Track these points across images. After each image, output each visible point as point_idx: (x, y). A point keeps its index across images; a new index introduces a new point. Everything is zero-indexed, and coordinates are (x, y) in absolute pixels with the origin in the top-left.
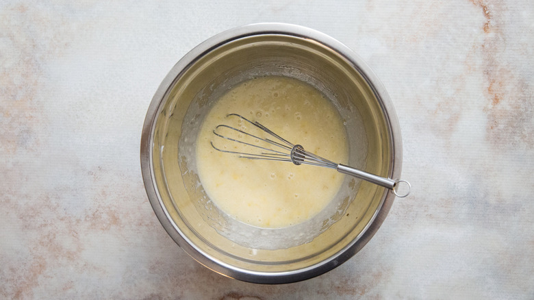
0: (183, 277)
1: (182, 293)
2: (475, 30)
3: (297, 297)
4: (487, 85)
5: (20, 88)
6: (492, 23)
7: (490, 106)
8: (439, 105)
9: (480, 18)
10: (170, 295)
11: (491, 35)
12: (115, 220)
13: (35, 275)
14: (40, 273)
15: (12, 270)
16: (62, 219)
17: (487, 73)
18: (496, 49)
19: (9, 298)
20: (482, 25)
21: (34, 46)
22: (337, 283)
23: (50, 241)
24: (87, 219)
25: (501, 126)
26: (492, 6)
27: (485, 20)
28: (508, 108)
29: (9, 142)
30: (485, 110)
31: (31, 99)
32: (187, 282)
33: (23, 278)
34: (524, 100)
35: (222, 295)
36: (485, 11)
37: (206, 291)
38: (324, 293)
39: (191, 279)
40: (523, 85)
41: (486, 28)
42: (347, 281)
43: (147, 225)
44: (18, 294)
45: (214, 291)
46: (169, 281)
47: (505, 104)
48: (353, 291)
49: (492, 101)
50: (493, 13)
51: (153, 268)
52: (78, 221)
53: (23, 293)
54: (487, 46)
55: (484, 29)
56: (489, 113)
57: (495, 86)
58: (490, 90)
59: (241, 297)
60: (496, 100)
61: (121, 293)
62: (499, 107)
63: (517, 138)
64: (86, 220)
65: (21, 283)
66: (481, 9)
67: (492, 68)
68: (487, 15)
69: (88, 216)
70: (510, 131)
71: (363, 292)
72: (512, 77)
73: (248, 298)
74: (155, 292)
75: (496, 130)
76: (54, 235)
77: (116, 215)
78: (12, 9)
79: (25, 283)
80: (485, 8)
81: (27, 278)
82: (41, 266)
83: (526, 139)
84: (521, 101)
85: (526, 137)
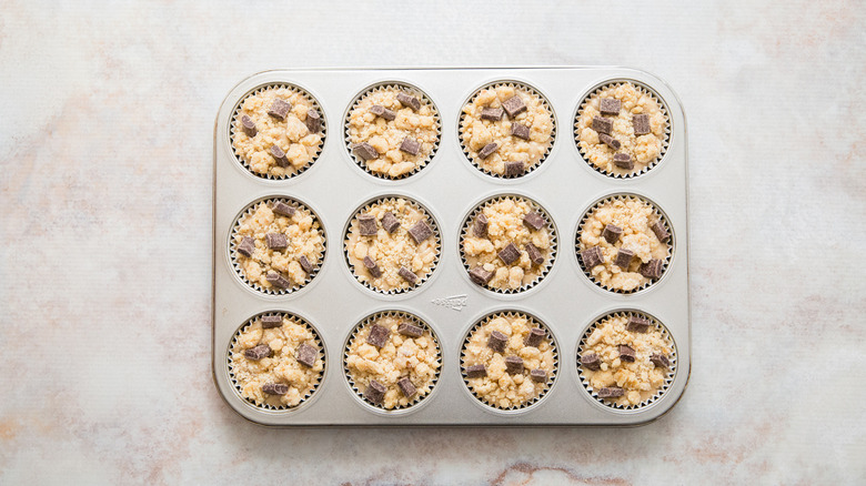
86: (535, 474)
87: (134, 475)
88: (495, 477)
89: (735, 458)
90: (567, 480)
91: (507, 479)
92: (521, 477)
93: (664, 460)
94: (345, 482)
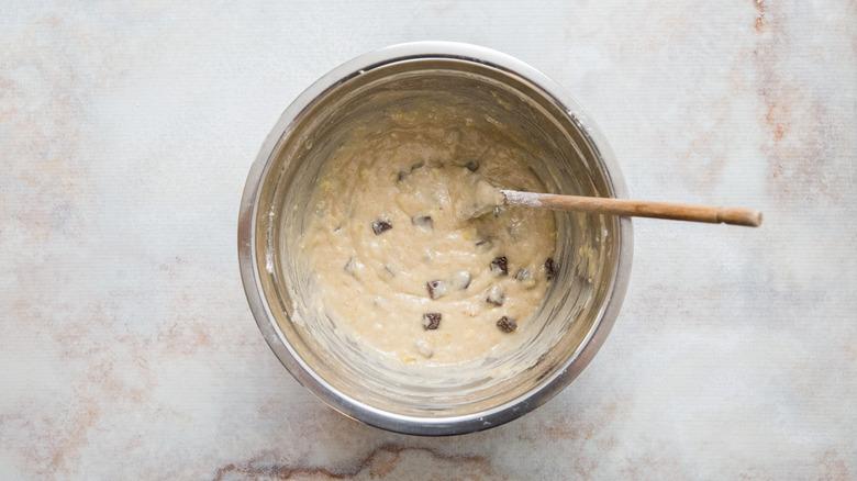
0: (310, 422)
1: (310, 446)
2: (742, 29)
3: (488, 446)
4: (764, 111)
5: (53, 141)
6: (768, 17)
7: (771, 143)
8: (693, 144)
9: (748, 10)
10: (291, 451)
11: (767, 35)
12: (204, 339)
13: (82, 428)
14: (90, 424)
15: (47, 421)
16: (122, 340)
17: (763, 92)
18: (775, 56)
19: (44, 466)
20: (752, 21)
21: (73, 76)
22: (549, 423)
23: (105, 374)
24: (161, 338)
25: (789, 173)
27: (757, 13)
28: (798, 145)
29: (38, 224)
30: (763, 148)
31: (70, 158)
32: (318, 430)
33: (64, 433)
34: (822, 132)
35: (373, 447)
37: (348, 443)
38: (528, 438)
39: (324, 425)
40: (819, 109)
41: (758, 24)
42: (563, 418)
43: (252, 345)
44: (57, 459)
45: (359, 441)
46: (290, 429)
47: (793, 139)
48: (573, 434)
49: (773, 135)
51: (264, 410)
52: (147, 342)
53: (64, 457)
54: (761, 52)
55: (756, 26)
56: (769, 154)
57: (777, 111)
58: (768, 118)
59: (401, 450)
60: (780, 134)
61: (216, 451)
62: (784, 143)
63: (813, 190)
64: (159, 340)
65: (61, 441)
67: (770, 85)
68: (760, 6)
69: (161, 334)
70: (803, 180)
71: (589, 435)
72: (802, 98)
73: (412, 451)
74: (269, 448)
75: (780, 178)
76: (111, 364)
77: (205, 330)
78: (38, 23)
79: (66, 440)
81: (70, 433)
82: (90, 413)
83: (827, 191)
84: (816, 133)
85: (827, 187)
86: (401, 454)
87: (38, 461)
88: (364, 457)
89: (585, 435)
90: (431, 458)
91: (377, 459)
92: (390, 456)
93: (520, 438)
94: (229, 463)
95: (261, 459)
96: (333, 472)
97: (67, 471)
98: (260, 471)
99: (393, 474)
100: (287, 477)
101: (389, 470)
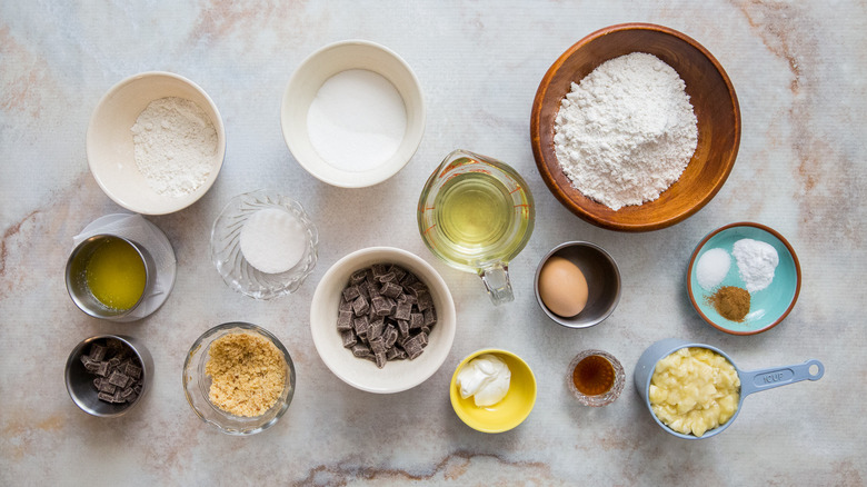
0: (392, 430)
1: (392, 451)
2: (779, 90)
3: (548, 454)
4: (797, 163)
6: (802, 80)
7: (803, 192)
8: (734, 192)
9: (785, 74)
10: (375, 455)
11: (801, 95)
12: (299, 355)
13: (194, 430)
15: (163, 424)
17: (797, 147)
18: (808, 114)
19: (161, 462)
20: (788, 83)
22: (601, 435)
25: (818, 218)
26: (802, 58)
27: (793, 76)
28: (827, 194)
30: (796, 196)
32: (398, 437)
33: (178, 435)
34: (848, 183)
35: (447, 453)
36: (792, 64)
37: (425, 449)
40: (846, 163)
41: (794, 85)
44: (172, 456)
45: (435, 449)
47: (822, 189)
49: (804, 184)
50: (804, 67)
51: (351, 420)
53: (178, 455)
54: (796, 111)
55: (792, 88)
56: (801, 201)
57: (809, 164)
58: (801, 170)
59: (472, 455)
60: (810, 184)
61: (309, 454)
62: (814, 193)
63: (839, 234)
65: (175, 442)
66: (787, 62)
67: (803, 141)
68: (795, 70)
70: (830, 225)
71: (637, 446)
72: (831, 152)
73: (481, 457)
74: (355, 452)
75: (810, 223)
77: (300, 349)
79: (180, 441)
80: (791, 61)
81: (184, 434)
83: (851, 235)
84: (843, 184)
85: (850, 232)
86: (472, 459)
87: (156, 458)
88: (439, 462)
89: (633, 446)
90: (497, 464)
91: (450, 463)
92: (462, 461)
93: (576, 447)
94: (320, 464)
95: (348, 461)
96: (411, 474)
97: (181, 467)
98: (347, 472)
99: (465, 476)
100: (371, 478)
101: (460, 473)
